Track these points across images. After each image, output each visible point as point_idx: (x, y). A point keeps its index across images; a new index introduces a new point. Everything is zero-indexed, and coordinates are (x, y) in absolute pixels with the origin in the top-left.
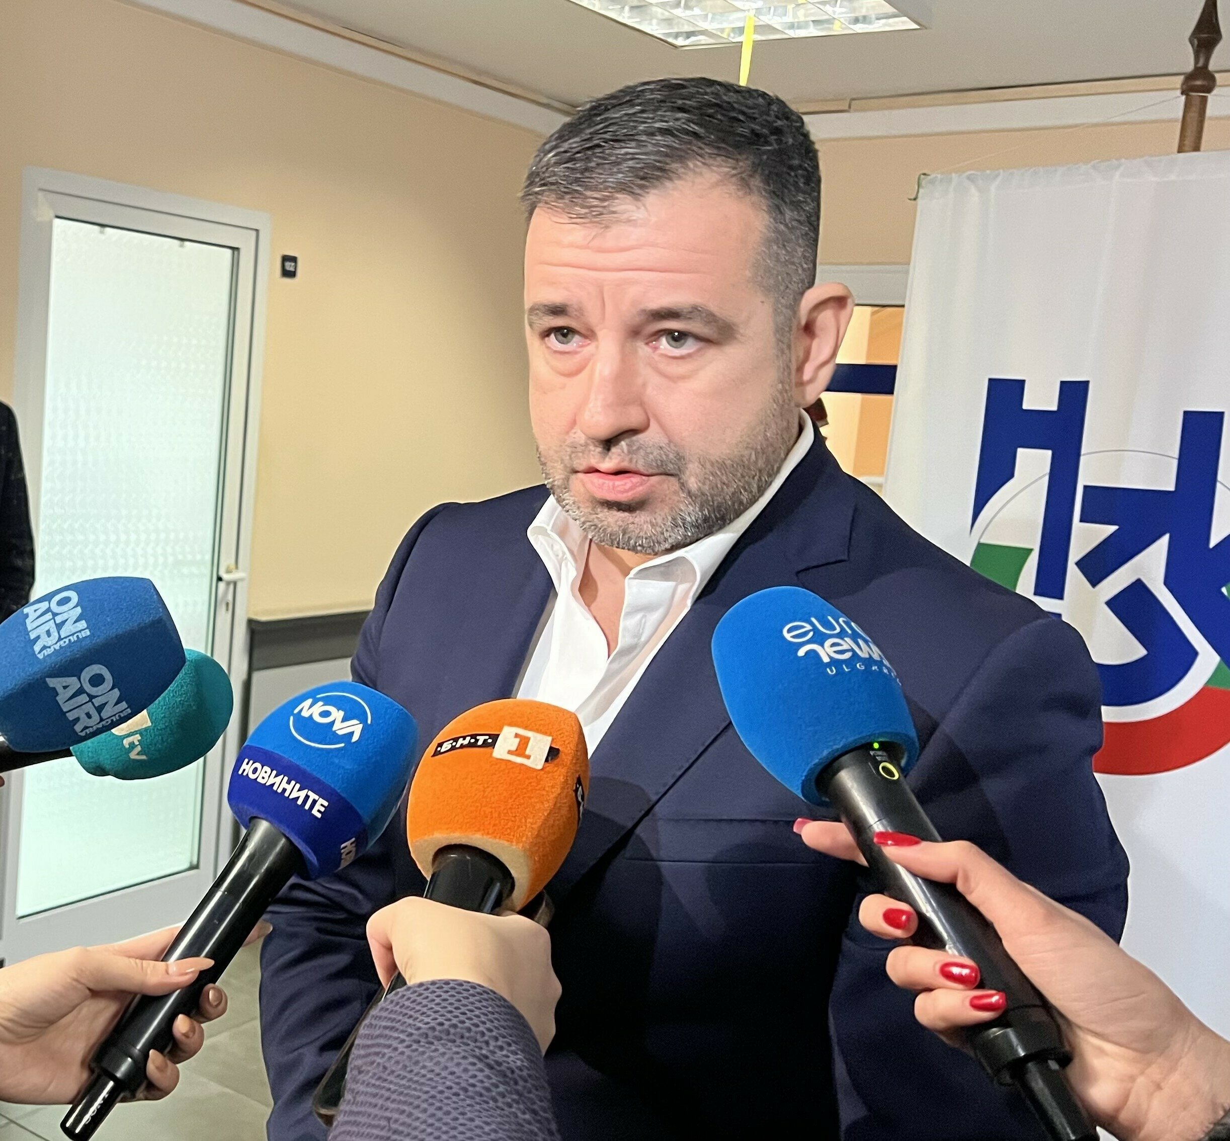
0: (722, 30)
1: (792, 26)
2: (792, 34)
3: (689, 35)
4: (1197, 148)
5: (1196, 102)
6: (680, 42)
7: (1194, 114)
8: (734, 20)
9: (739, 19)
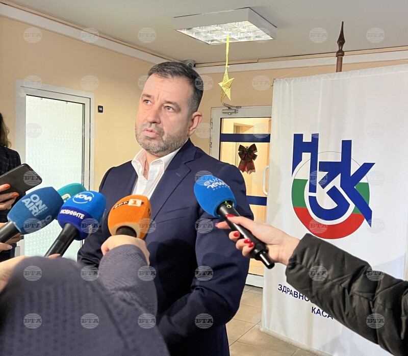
0: (221, 40)
1: (240, 38)
2: (239, 40)
3: (212, 41)
4: (341, 71)
5: (340, 59)
6: (210, 43)
7: (339, 62)
8: (224, 37)
9: (225, 36)
